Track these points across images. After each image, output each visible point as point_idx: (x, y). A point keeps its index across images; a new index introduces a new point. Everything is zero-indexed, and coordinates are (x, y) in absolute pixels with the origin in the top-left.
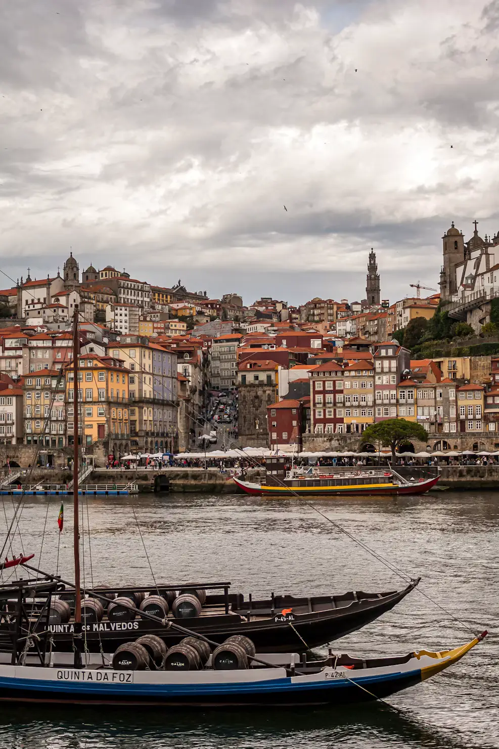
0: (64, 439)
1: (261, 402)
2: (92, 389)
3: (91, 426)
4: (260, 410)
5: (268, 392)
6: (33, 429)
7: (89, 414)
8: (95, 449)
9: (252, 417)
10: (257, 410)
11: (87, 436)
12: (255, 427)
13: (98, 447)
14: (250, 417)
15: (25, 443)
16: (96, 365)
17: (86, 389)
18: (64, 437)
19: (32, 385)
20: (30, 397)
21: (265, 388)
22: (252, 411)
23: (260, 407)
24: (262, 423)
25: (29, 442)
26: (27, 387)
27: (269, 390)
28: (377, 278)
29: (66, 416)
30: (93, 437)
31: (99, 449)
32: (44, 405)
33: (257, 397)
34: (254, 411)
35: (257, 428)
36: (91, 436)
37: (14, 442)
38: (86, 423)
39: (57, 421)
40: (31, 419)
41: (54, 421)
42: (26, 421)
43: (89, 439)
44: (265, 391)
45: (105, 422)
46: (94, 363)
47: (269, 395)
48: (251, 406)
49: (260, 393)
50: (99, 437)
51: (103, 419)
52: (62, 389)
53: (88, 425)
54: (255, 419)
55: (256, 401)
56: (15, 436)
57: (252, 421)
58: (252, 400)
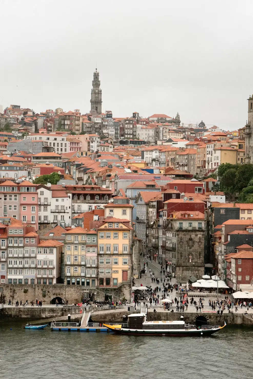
0: (96, 281)
1: (194, 242)
2: (118, 244)
3: (117, 272)
4: (193, 248)
5: (199, 236)
6: (72, 273)
7: (116, 263)
8: (123, 289)
9: (187, 253)
10: (190, 248)
11: (114, 279)
12: (189, 261)
13: (125, 288)
14: (185, 254)
15: (66, 283)
16: (121, 227)
17: (113, 244)
18: (96, 280)
19: (71, 240)
20: (70, 249)
21: (198, 233)
22: (186, 249)
23: (193, 246)
24: (194, 258)
25: (69, 282)
26: (67, 242)
27: (200, 234)
28: (100, 93)
29: (98, 264)
30: (119, 280)
31: (126, 289)
32: (81, 255)
33: (191, 239)
34: (189, 249)
35: (190, 261)
36: (117, 279)
37: (55, 282)
38: (113, 269)
39: (91, 267)
40: (71, 265)
41: (89, 267)
42: (67, 267)
43: (115, 281)
44: (197, 235)
45: (128, 269)
46: (120, 226)
47: (200, 237)
48: (187, 245)
49: (193, 236)
50: (123, 280)
51: (127, 267)
52: (95, 244)
53: (114, 271)
54: (189, 255)
55: (190, 242)
56: (55, 277)
57: (187, 256)
58: (187, 242)
